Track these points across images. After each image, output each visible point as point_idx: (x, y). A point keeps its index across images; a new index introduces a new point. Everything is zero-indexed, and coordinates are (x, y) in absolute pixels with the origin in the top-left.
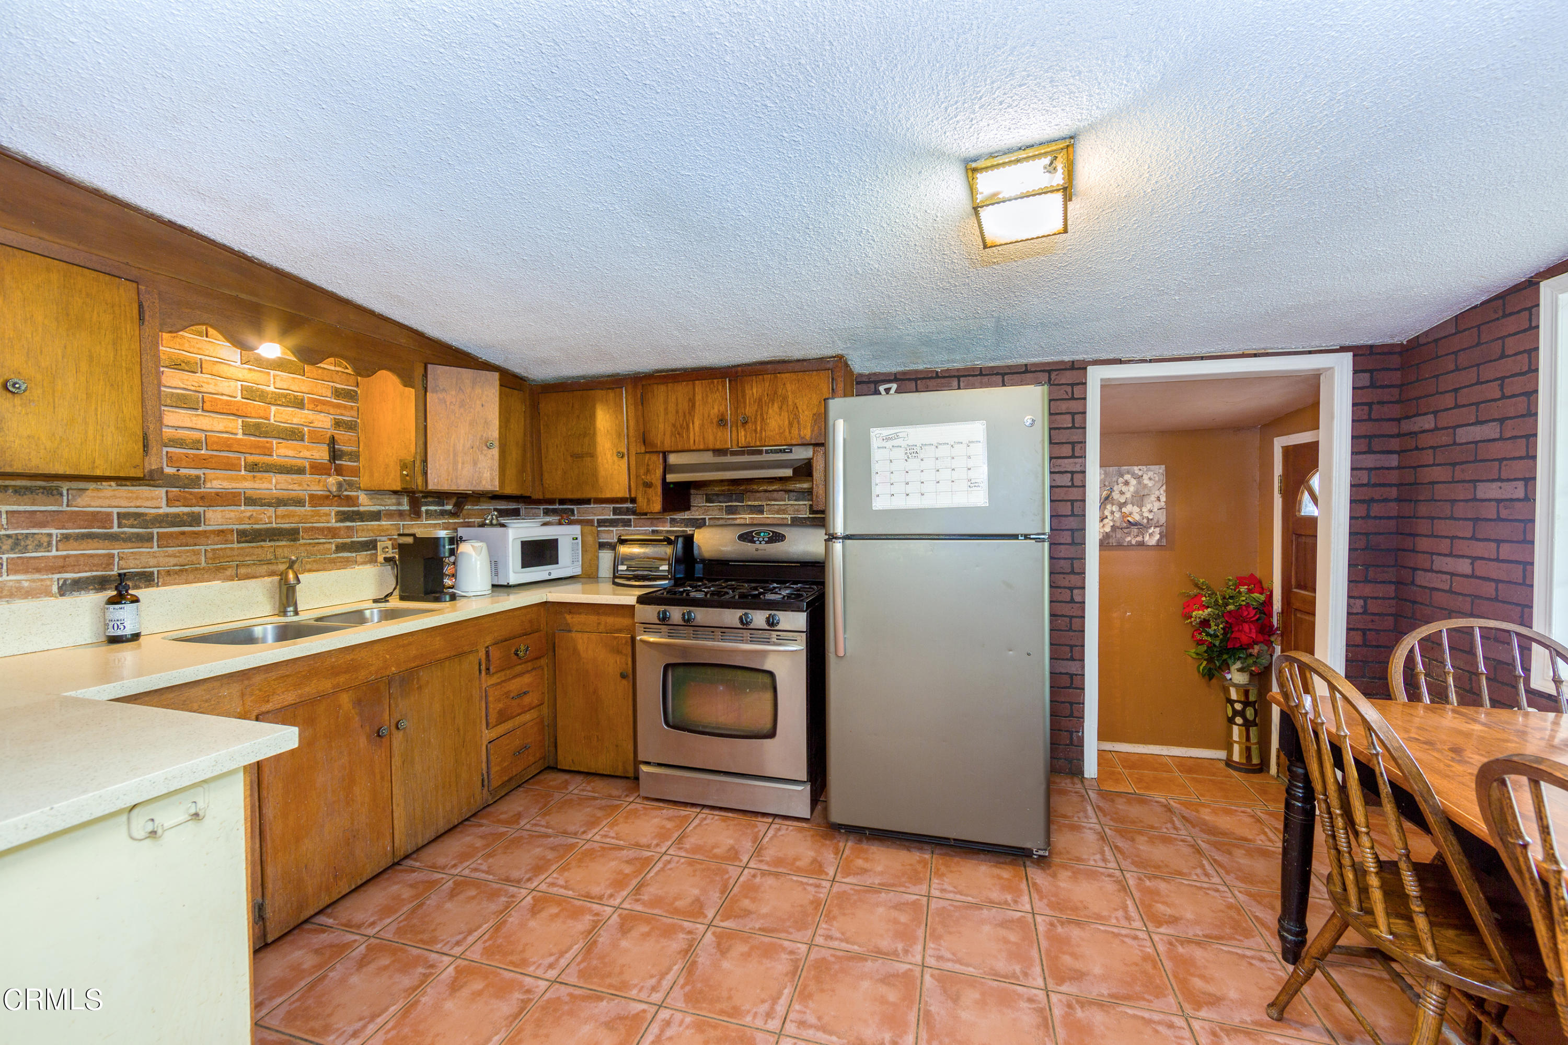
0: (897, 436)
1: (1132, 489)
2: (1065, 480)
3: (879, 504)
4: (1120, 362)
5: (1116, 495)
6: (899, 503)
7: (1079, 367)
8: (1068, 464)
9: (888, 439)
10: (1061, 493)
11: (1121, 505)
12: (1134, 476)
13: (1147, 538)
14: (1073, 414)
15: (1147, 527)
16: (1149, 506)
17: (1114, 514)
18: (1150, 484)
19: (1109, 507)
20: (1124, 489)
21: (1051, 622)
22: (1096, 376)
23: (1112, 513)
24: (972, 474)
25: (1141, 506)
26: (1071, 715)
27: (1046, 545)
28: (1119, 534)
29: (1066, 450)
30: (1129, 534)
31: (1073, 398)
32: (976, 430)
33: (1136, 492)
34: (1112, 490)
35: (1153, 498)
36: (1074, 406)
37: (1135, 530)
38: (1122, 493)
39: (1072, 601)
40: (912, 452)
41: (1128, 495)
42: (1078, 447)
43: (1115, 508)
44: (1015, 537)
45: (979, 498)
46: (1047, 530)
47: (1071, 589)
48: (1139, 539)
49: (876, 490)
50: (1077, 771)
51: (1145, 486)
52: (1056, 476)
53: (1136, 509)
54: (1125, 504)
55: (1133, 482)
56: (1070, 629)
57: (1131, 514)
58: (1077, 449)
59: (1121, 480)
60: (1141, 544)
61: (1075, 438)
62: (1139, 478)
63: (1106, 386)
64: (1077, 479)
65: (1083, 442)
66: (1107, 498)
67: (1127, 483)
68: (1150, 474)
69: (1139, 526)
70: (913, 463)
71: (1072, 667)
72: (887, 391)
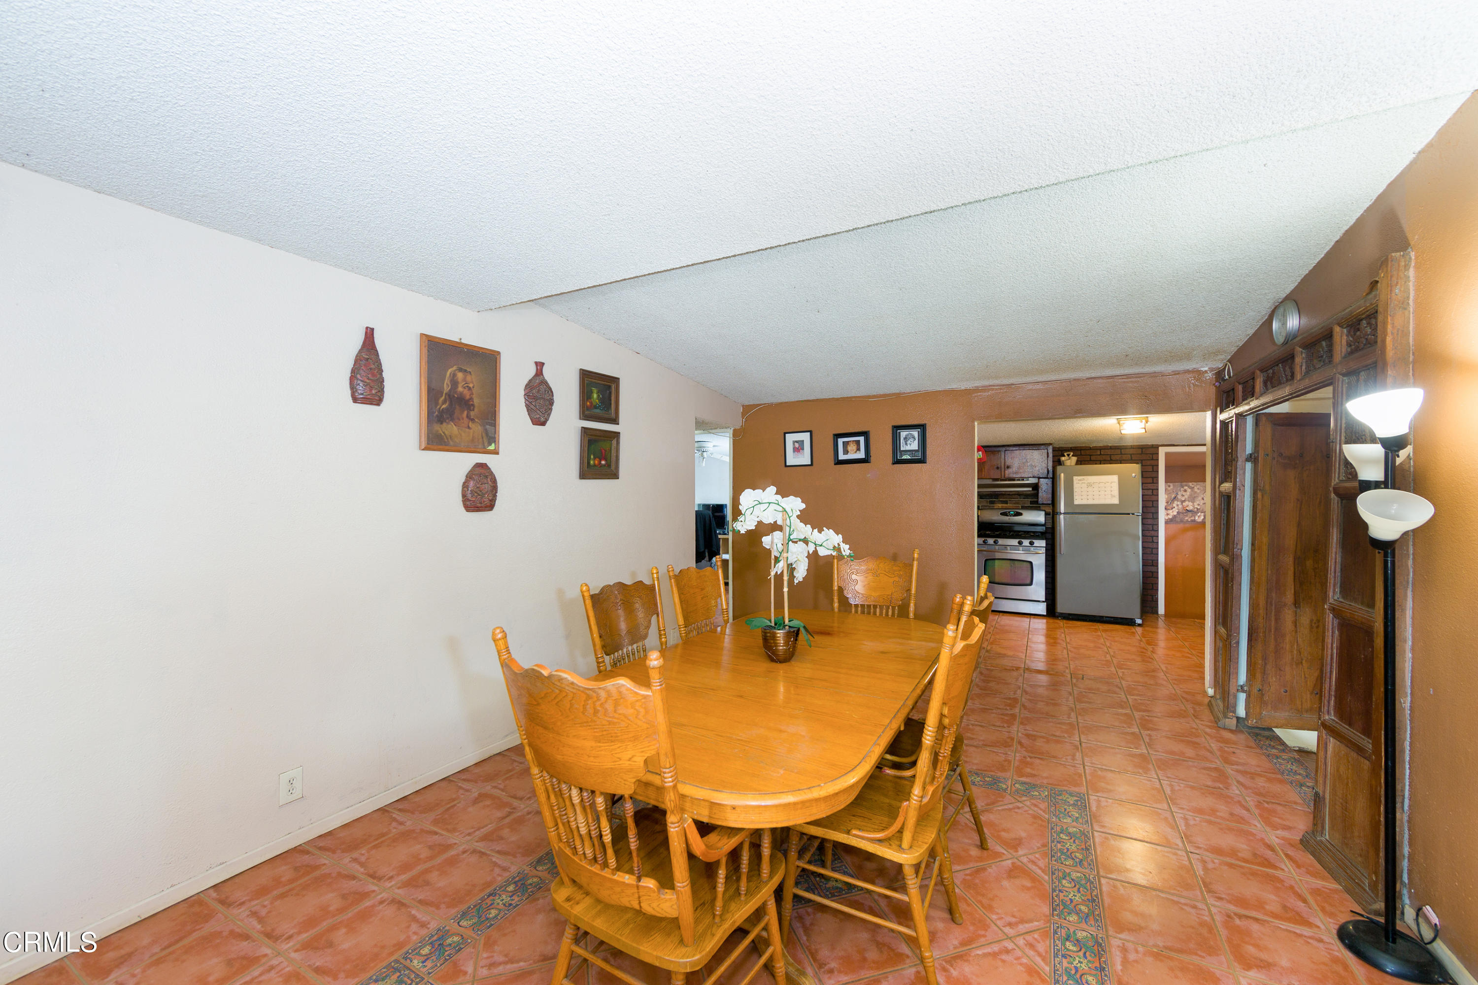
0: (1084, 479)
1: (1188, 493)
2: (1150, 492)
3: (1076, 502)
4: (1174, 445)
5: (1179, 497)
6: (1085, 502)
7: (1156, 447)
8: (1150, 486)
9: (1080, 480)
10: (1147, 498)
11: (1182, 502)
12: (1189, 487)
13: (1197, 518)
14: (1153, 466)
15: (1196, 513)
16: (1198, 502)
17: (1177, 507)
18: (1198, 491)
19: (1176, 502)
20: (1184, 493)
21: (1143, 550)
22: (1162, 451)
23: (1178, 505)
24: (1112, 493)
25: (1193, 502)
26: (1152, 589)
27: (1140, 517)
28: (1181, 516)
29: (1150, 480)
30: (1187, 516)
31: (1153, 459)
32: (1115, 478)
33: (1191, 495)
34: (1177, 494)
35: (1200, 498)
36: (1152, 462)
37: (1190, 514)
38: (1183, 496)
39: (1153, 542)
40: (1089, 485)
41: (1186, 497)
42: (1155, 479)
43: (1179, 503)
44: (1129, 514)
45: (1116, 501)
46: (1141, 511)
47: (1152, 537)
48: (1193, 518)
49: (1075, 497)
50: (1155, 611)
51: (1196, 492)
52: (1145, 491)
53: (1190, 504)
54: (1184, 501)
55: (1189, 490)
56: (1152, 553)
57: (1188, 506)
58: (1155, 480)
59: (1182, 489)
60: (1194, 521)
61: (1154, 476)
62: (1192, 488)
63: (1167, 454)
64: (1155, 492)
65: (1157, 477)
66: (1175, 498)
67: (1185, 491)
68: (1198, 486)
69: (1194, 512)
70: (1090, 489)
71: (1153, 569)
72: (1068, 455)
